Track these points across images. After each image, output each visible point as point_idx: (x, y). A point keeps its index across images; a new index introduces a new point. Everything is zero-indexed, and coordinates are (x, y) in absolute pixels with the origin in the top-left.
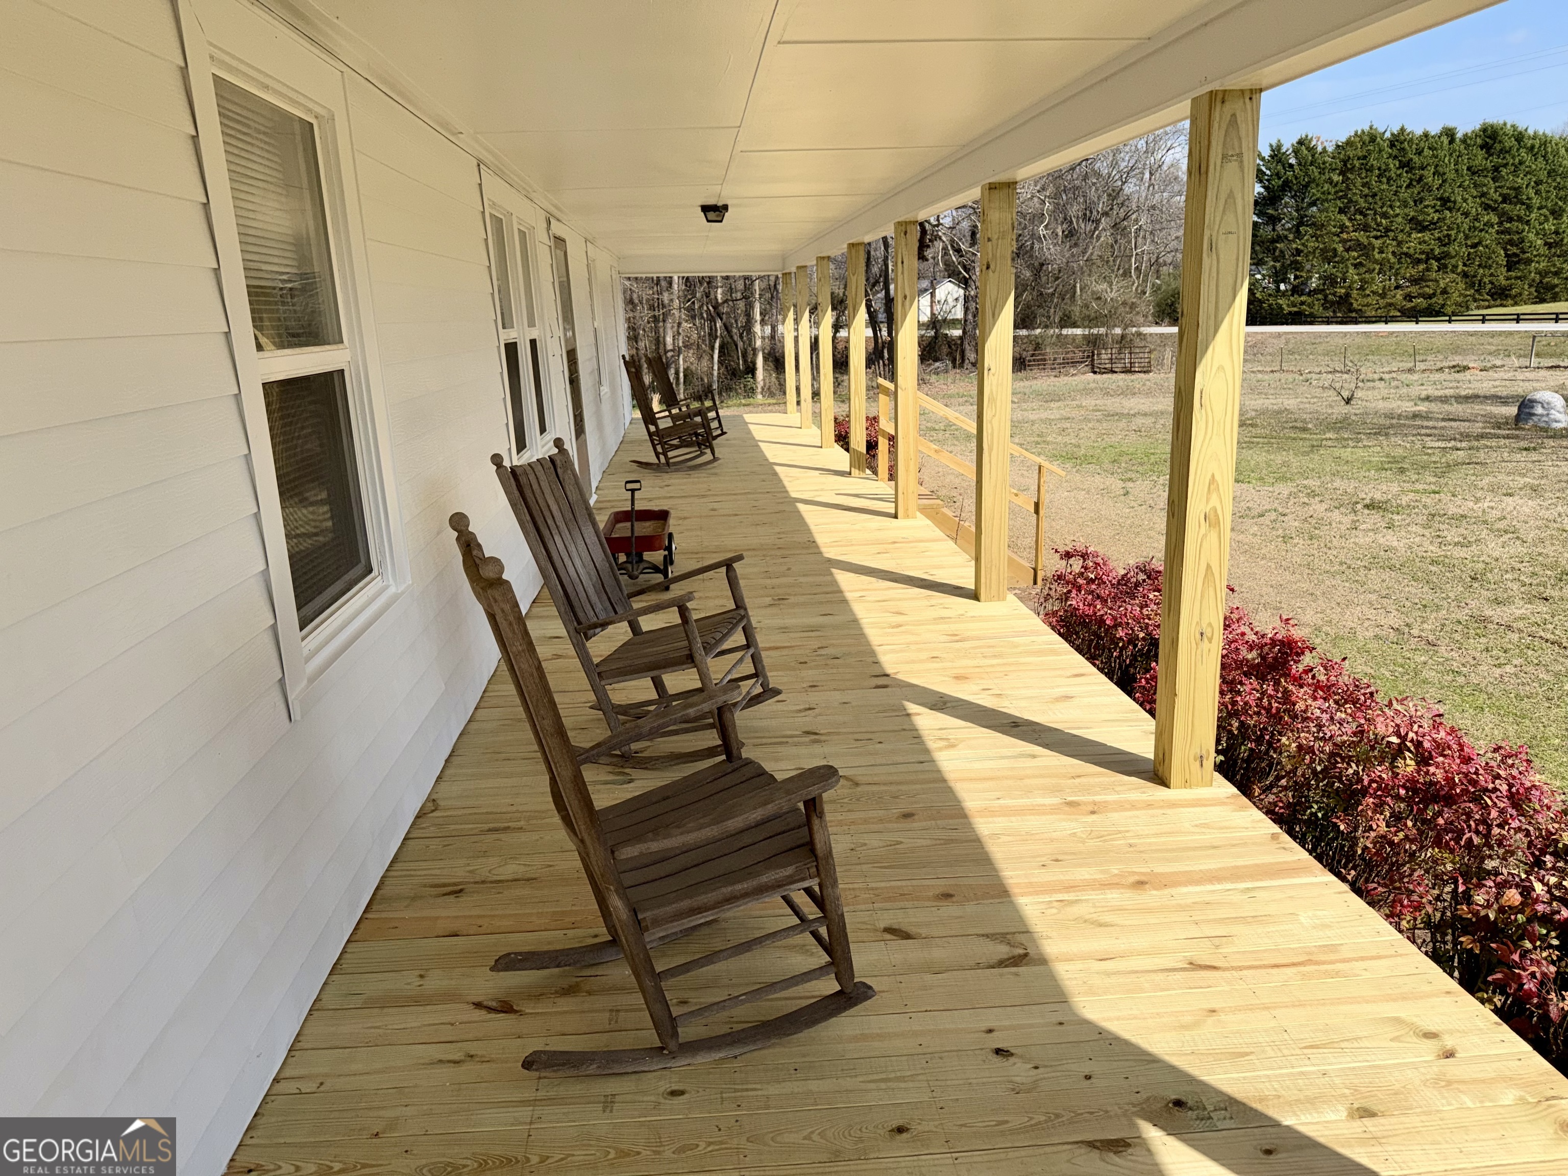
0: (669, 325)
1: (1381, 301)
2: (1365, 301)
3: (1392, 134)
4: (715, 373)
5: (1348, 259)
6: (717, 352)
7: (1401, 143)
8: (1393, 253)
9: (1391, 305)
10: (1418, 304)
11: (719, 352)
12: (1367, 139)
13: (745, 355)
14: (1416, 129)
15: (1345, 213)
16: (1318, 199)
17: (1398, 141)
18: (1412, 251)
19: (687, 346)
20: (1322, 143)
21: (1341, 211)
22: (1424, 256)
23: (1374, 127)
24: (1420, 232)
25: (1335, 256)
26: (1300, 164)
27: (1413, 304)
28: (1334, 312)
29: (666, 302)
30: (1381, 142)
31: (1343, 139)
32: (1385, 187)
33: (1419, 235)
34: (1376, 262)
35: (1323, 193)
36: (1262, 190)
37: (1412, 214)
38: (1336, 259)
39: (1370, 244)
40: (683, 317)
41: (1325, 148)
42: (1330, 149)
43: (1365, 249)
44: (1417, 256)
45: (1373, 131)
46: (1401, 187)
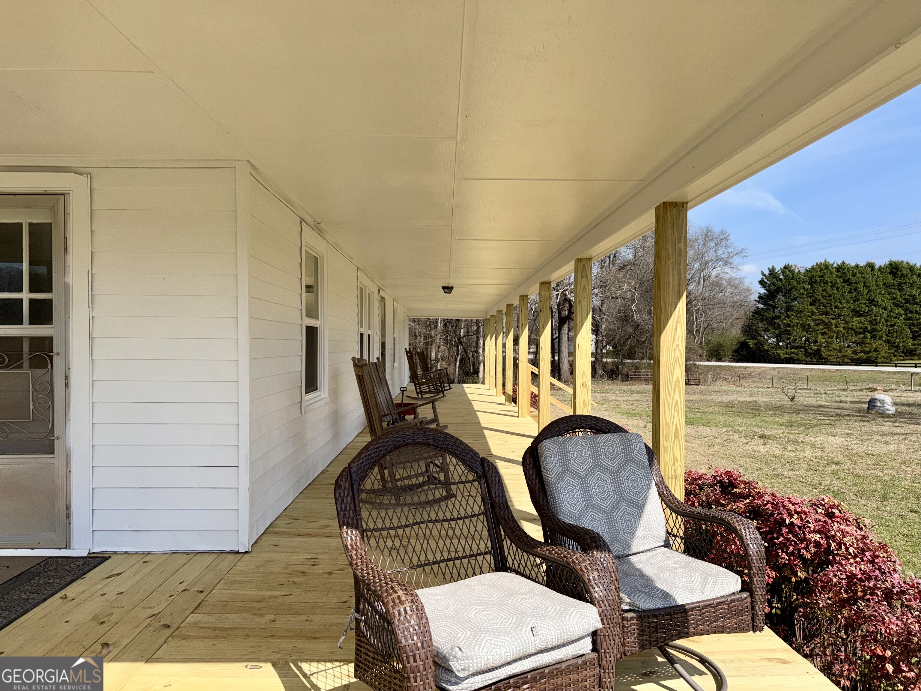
0: (433, 347)
1: (839, 354)
2: (829, 353)
3: (838, 265)
4: (457, 373)
5: (818, 330)
6: (458, 362)
7: (843, 270)
8: (844, 327)
9: (845, 356)
10: (861, 357)
11: (460, 362)
12: (823, 267)
13: (473, 365)
14: (851, 262)
15: (814, 305)
16: (797, 297)
17: (841, 269)
18: (854, 327)
19: (443, 359)
20: (798, 268)
21: (811, 304)
22: (861, 330)
23: (827, 261)
24: (859, 317)
25: (810, 328)
26: (785, 279)
27: (858, 356)
28: (811, 358)
29: (433, 335)
30: (832, 269)
31: (809, 266)
32: (835, 292)
33: (858, 319)
34: (834, 332)
35: (800, 294)
36: (765, 291)
37: (853, 307)
38: (811, 330)
39: (829, 322)
40: (441, 343)
41: (799, 271)
42: (803, 271)
43: (827, 325)
44: (857, 330)
45: (827, 263)
46: (845, 292)
